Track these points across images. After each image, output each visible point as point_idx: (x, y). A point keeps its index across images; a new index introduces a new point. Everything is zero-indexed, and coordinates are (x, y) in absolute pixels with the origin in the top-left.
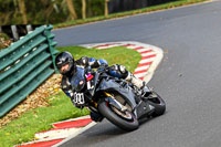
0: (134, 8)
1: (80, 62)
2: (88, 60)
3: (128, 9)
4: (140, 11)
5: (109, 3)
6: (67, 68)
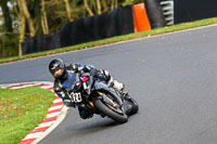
0: (47, 49)
1: (70, 68)
2: (77, 66)
3: (42, 50)
4: (54, 51)
5: (22, 44)
6: (59, 72)
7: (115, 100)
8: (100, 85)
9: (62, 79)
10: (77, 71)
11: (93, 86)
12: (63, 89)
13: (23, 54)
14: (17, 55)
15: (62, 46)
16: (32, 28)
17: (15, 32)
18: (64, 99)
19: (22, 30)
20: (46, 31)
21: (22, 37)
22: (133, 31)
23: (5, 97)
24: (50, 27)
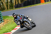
1: (18, 15)
5: (14, 6)
6: (15, 16)
7: (29, 23)
8: (25, 20)
9: (16, 18)
10: (20, 16)
11: (23, 20)
12: (16, 21)
13: (15, 8)
14: (13, 8)
15: (24, 6)
16: (17, 2)
17: (13, 3)
18: (16, 23)
19: (14, 2)
20: (20, 3)
21: (14, 4)
22: (40, 3)
23: (10, 18)
24: (21, 2)
